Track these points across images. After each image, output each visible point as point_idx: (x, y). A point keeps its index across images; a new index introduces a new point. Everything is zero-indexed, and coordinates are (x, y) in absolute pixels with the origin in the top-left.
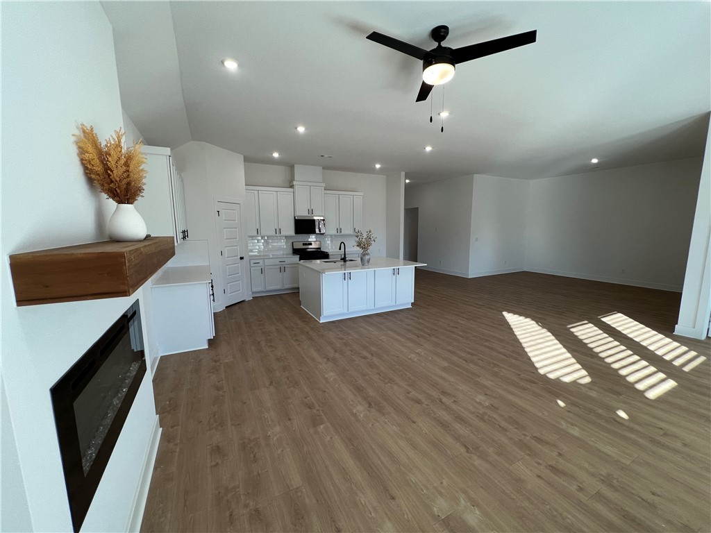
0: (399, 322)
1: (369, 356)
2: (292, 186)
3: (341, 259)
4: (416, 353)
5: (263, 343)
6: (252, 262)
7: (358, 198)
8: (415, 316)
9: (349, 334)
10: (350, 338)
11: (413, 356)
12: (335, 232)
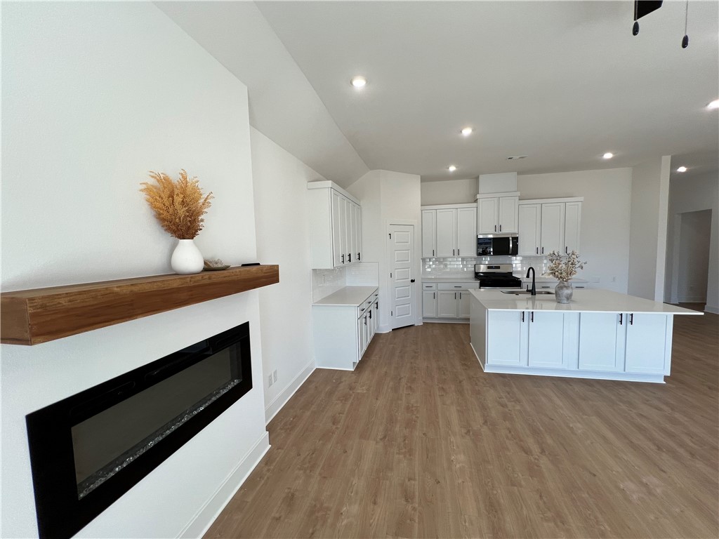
0: (623, 407)
1: (535, 449)
2: (476, 201)
3: (528, 291)
4: (641, 483)
5: (404, 381)
6: (425, 285)
7: (574, 206)
8: (667, 404)
9: (518, 401)
10: (518, 407)
11: (629, 486)
12: (534, 253)
